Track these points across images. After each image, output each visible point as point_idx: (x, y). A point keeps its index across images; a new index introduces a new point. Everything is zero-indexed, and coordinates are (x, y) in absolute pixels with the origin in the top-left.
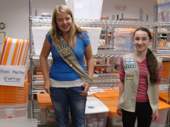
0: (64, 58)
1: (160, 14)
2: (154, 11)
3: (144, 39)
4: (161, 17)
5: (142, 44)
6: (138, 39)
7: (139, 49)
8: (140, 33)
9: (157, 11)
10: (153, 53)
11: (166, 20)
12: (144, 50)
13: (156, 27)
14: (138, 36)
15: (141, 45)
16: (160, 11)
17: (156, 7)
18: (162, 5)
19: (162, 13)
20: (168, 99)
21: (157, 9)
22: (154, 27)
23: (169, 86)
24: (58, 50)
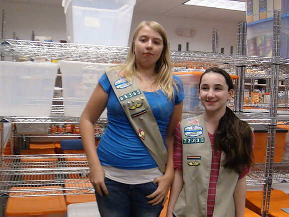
0: (132, 118)
1: (250, 42)
2: (239, 35)
3: (218, 88)
4: (252, 48)
11: (261, 52)
13: (242, 67)
14: (205, 83)
16: (249, 35)
18: (253, 25)
19: (254, 40)
20: (263, 206)
21: (244, 33)
22: (238, 67)
23: (265, 181)
24: (121, 101)
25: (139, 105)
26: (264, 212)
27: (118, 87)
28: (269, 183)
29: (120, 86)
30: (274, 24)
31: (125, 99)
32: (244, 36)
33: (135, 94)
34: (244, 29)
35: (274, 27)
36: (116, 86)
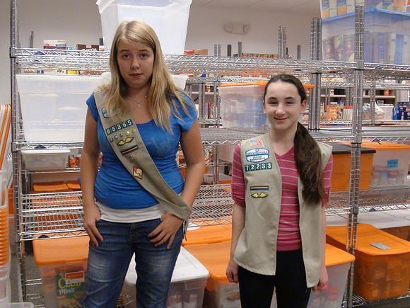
1: (327, 43)
2: (313, 35)
3: (289, 101)
4: (329, 50)
5: (284, 112)
7: (278, 126)
8: (280, 88)
10: (312, 133)
11: (340, 55)
12: (290, 128)
13: (317, 74)
15: (283, 115)
16: (325, 34)
17: (317, 26)
18: (330, 22)
19: (332, 41)
20: (348, 241)
21: (318, 31)
22: (312, 74)
23: (350, 211)
25: (129, 140)
26: (349, 247)
28: (355, 212)
32: (318, 35)
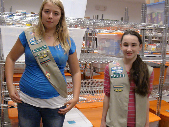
0: (41, 64)
1: (149, 15)
2: (142, 12)
4: (149, 19)
6: (126, 45)
9: (145, 12)
11: (155, 22)
13: (144, 30)
14: (126, 42)
15: (131, 52)
16: (148, 11)
17: (145, 7)
18: (150, 6)
19: (151, 15)
20: (157, 109)
21: (145, 10)
22: (141, 30)
23: (159, 96)
24: (33, 53)
25: (46, 56)
26: (157, 113)
27: (32, 43)
28: (160, 96)
29: (33, 42)
30: (165, 5)
31: (36, 52)
33: (43, 48)
34: (145, 8)
35: (165, 7)
36: (30, 42)
